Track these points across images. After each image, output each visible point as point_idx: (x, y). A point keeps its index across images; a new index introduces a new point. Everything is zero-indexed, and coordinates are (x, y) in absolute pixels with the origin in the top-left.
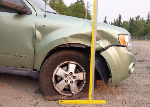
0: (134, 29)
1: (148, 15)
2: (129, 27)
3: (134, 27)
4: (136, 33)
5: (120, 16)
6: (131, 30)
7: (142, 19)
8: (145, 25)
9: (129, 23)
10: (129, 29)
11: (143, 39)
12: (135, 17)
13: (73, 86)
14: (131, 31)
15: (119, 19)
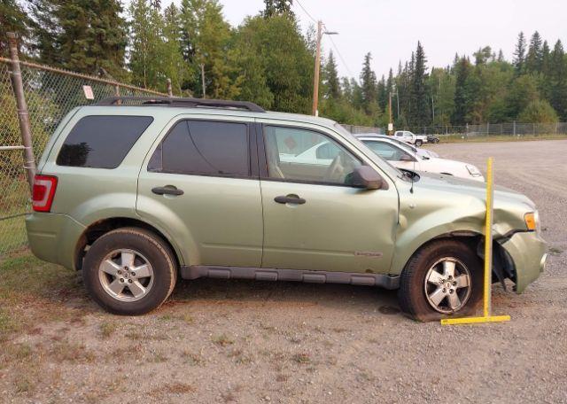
0: (470, 97)
1: (517, 42)
2: (454, 89)
3: (472, 90)
4: (480, 112)
5: (420, 50)
6: (463, 101)
7: (497, 57)
8: (511, 82)
9: (452, 73)
10: (454, 97)
11: (505, 133)
12: (475, 54)
13: (454, 298)
14: (462, 105)
15: (416, 61)
